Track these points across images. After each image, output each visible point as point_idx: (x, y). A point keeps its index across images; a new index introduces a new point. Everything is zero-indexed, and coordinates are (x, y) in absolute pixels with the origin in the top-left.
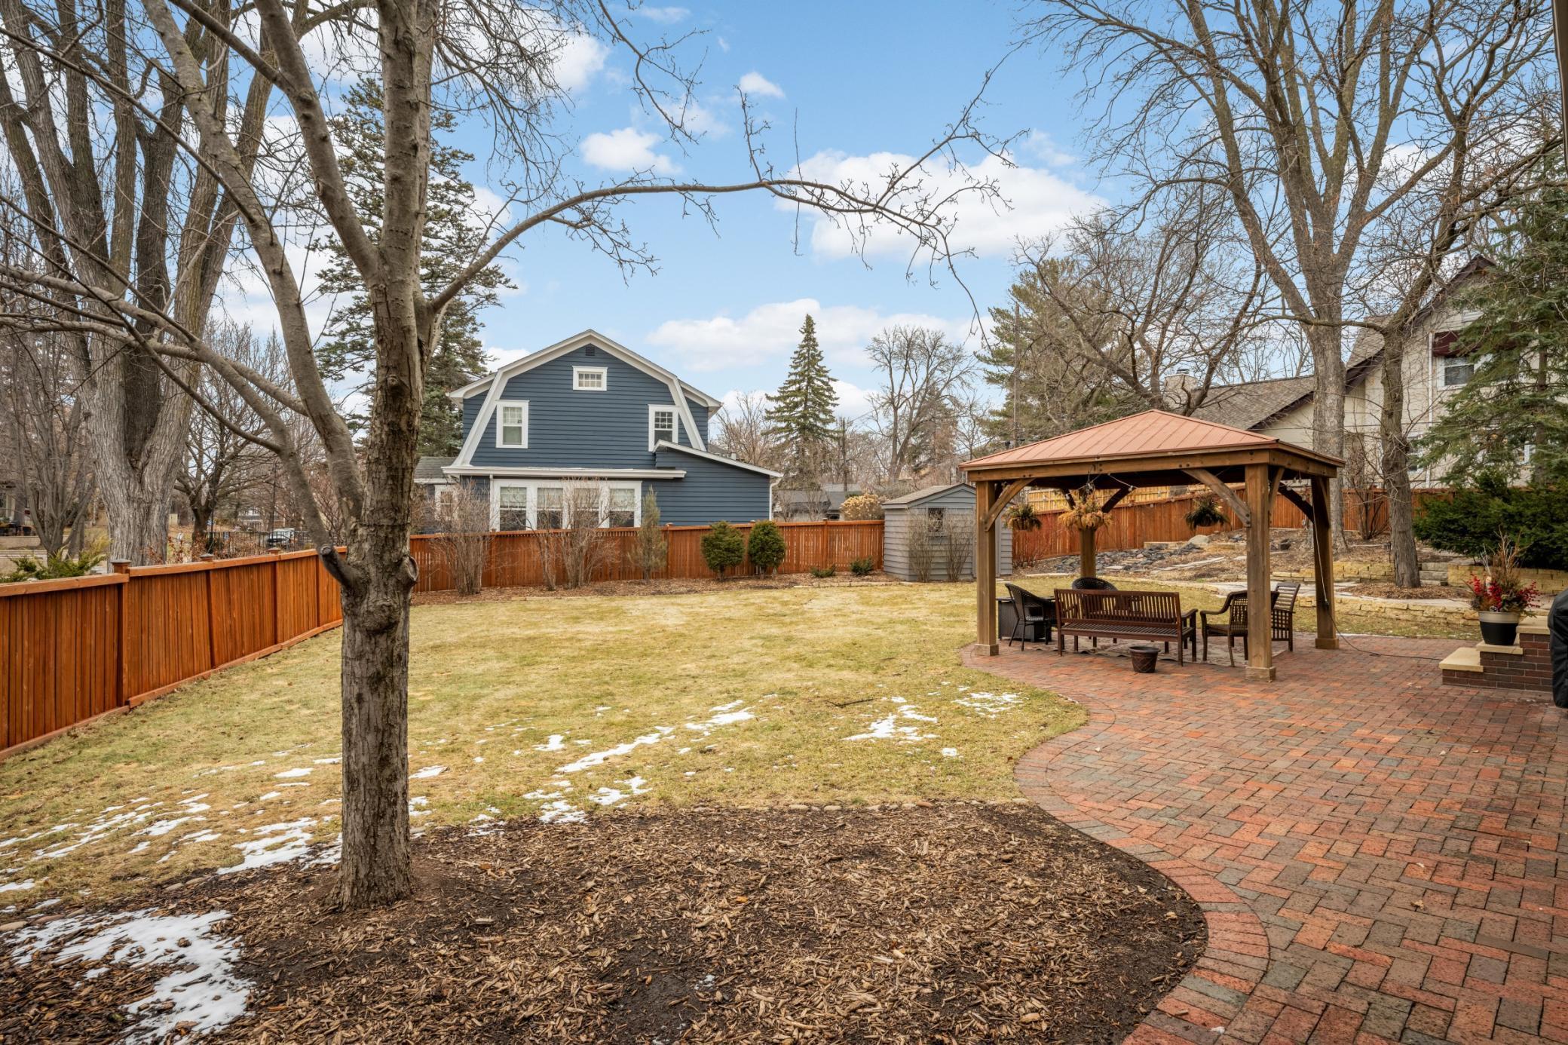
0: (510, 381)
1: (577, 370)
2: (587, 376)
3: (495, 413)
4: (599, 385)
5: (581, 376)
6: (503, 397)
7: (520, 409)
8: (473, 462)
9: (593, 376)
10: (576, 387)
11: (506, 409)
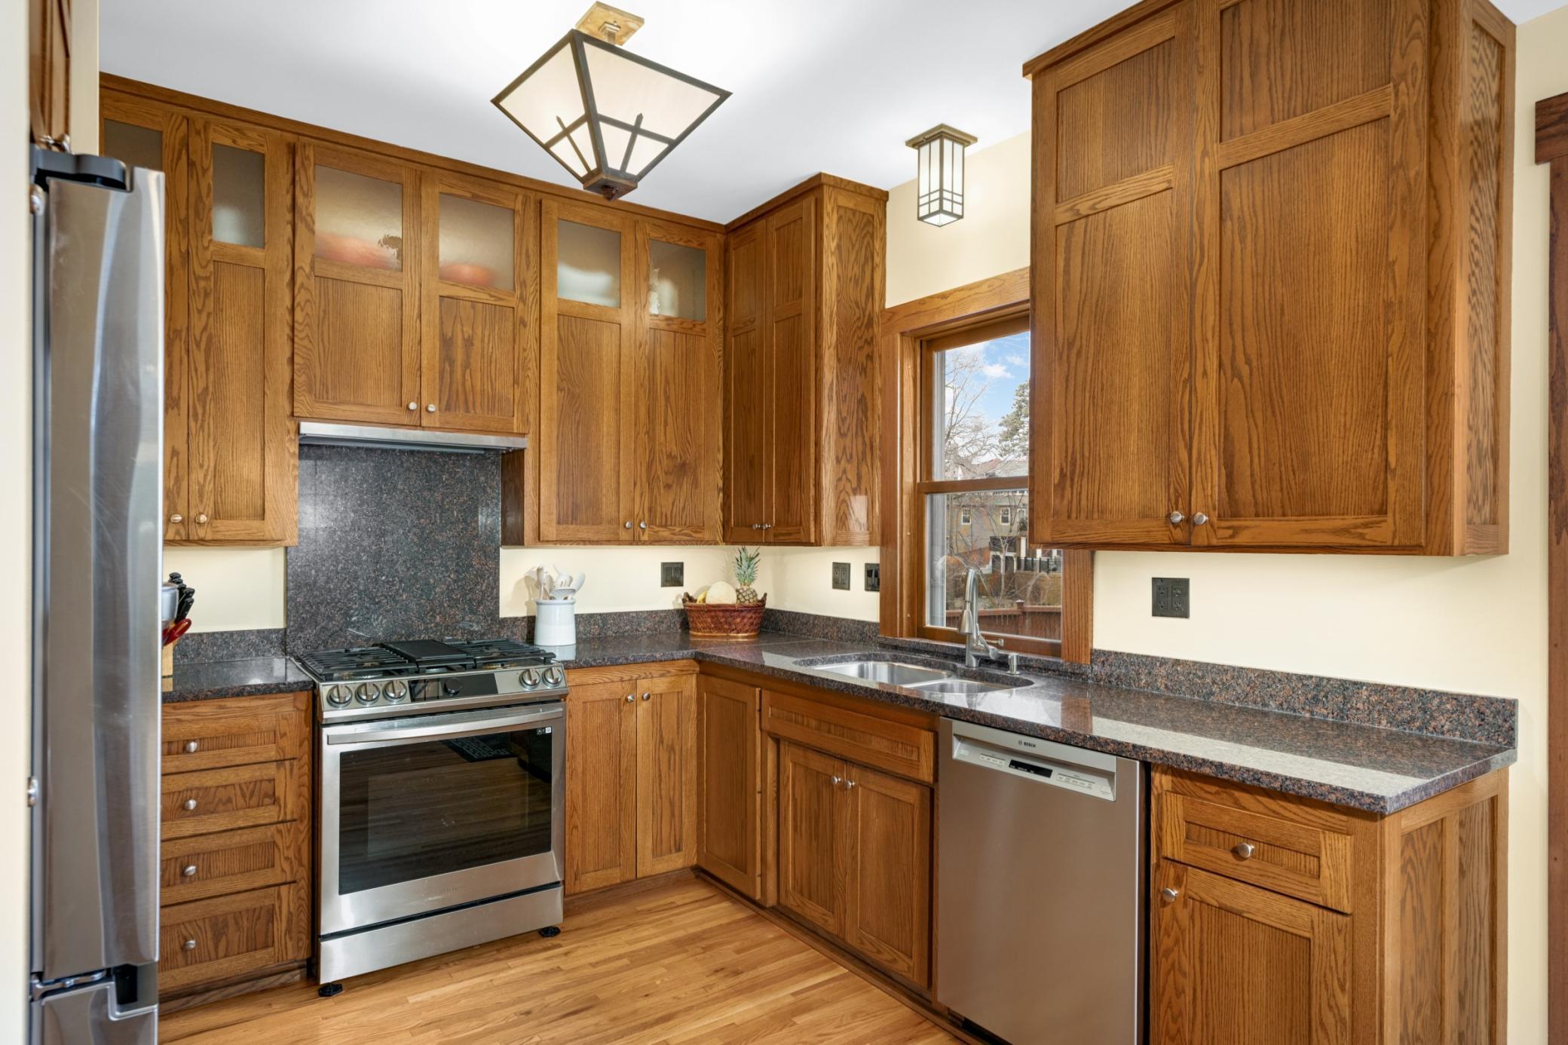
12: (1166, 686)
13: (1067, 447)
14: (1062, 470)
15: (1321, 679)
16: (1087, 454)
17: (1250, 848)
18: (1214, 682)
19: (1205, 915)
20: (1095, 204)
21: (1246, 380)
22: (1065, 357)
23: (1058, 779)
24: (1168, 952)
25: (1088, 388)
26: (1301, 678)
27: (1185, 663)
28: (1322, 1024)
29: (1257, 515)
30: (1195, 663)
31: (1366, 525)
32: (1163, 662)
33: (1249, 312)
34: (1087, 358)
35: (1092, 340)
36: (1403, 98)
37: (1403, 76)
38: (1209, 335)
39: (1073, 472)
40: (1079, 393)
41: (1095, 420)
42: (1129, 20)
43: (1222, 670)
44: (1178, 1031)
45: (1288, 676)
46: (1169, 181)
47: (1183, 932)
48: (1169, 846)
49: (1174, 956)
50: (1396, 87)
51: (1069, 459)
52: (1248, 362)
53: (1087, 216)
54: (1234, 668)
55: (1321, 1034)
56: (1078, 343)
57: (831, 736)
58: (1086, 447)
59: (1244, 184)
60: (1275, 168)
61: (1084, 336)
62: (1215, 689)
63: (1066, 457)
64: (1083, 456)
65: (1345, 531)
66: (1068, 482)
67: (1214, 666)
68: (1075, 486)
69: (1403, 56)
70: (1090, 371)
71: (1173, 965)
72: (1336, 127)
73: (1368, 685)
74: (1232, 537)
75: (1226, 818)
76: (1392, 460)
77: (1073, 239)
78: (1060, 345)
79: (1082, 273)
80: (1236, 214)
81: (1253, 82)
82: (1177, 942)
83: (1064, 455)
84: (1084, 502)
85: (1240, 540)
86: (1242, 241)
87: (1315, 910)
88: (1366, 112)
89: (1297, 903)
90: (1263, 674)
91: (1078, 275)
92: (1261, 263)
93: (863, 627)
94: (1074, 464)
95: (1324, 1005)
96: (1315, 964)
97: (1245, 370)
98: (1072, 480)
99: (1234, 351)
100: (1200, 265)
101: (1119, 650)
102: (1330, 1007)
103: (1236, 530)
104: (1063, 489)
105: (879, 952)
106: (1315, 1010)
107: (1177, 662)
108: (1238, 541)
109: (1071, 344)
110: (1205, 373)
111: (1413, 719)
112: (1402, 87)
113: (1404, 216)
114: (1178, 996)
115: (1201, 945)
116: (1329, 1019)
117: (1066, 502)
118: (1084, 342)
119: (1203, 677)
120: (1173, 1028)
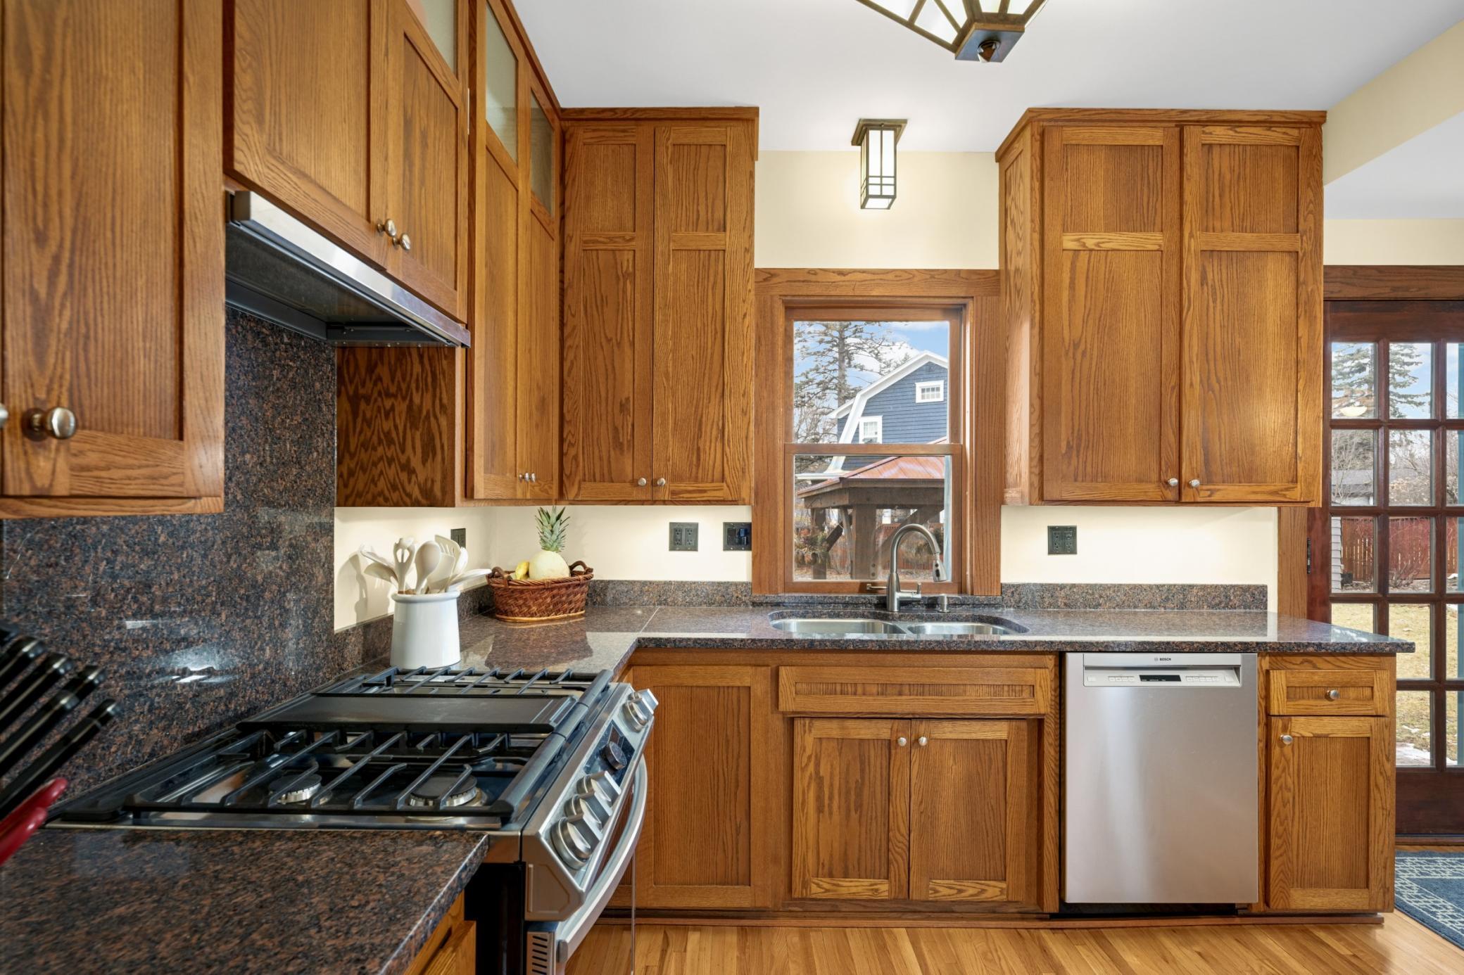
0: (869, 401)
1: (919, 386)
2: (928, 390)
3: (858, 428)
4: (938, 396)
5: (923, 390)
6: (864, 414)
7: (876, 423)
8: (844, 468)
9: (933, 389)
10: (919, 400)
11: (865, 424)
12: (1065, 604)
13: (1073, 426)
14: (1068, 442)
15: (1170, 586)
16: (1091, 432)
17: (1332, 692)
18: (1101, 597)
19: (1302, 745)
20: (1099, 243)
21: (1217, 393)
22: (1071, 354)
23: (1189, 680)
24: (1279, 778)
25: (1092, 381)
26: (1158, 586)
27: (1079, 586)
28: (1376, 785)
29: (1224, 482)
30: (1087, 585)
31: (1287, 489)
32: (1062, 587)
33: (1219, 348)
34: (1091, 359)
35: (1096, 345)
36: (1305, 245)
37: (1305, 232)
38: (1195, 360)
39: (1079, 446)
40: (1084, 383)
41: (1099, 406)
42: (1127, 117)
43: (1108, 587)
44: (1285, 830)
45: (1150, 587)
46: (1160, 246)
47: (1288, 761)
48: (1276, 706)
49: (1282, 780)
50: (1302, 236)
51: (1075, 434)
52: (1218, 382)
53: (1091, 250)
54: (1114, 586)
55: (1376, 791)
56: (1082, 347)
57: (904, 697)
58: (1091, 426)
59: (1215, 264)
60: (1234, 261)
61: (1089, 341)
62: (1101, 601)
63: (1073, 433)
64: (1088, 433)
65: (1276, 493)
66: (1075, 453)
67: (1101, 585)
68: (1081, 455)
69: (1305, 220)
70: (1094, 369)
71: (1281, 787)
72: (1270, 248)
73: (1196, 586)
74: (1210, 496)
75: (1316, 678)
76: (1300, 451)
77: (1078, 264)
78: (1067, 345)
79: (1086, 292)
80: (1210, 282)
81: (1221, 200)
82: (1284, 770)
83: (1070, 431)
84: (1089, 469)
85: (1215, 498)
86: (1214, 301)
87: (1372, 719)
88: (1286, 245)
89: (1362, 718)
90: (1134, 587)
91: (1083, 293)
92: (1226, 319)
93: (728, 588)
94: (1080, 439)
95: (1378, 773)
96: (1372, 751)
97: (1216, 387)
98: (1078, 452)
99: (1209, 372)
100: (1188, 310)
101: (1026, 581)
102: (1381, 773)
103: (1212, 492)
104: (1070, 458)
105: (960, 891)
106: (1372, 778)
107: (1074, 586)
108: (1214, 498)
109: (1076, 346)
110: (1191, 385)
111: (1220, 602)
112: (1304, 238)
113: (1306, 312)
114: (1284, 806)
115: (1299, 765)
116: (1380, 780)
117: (1072, 468)
118: (1089, 346)
119: (1093, 594)
120: (1281, 829)
